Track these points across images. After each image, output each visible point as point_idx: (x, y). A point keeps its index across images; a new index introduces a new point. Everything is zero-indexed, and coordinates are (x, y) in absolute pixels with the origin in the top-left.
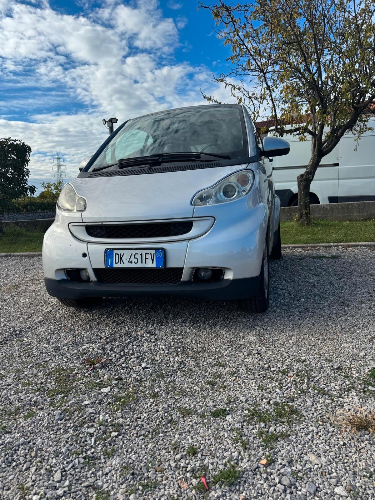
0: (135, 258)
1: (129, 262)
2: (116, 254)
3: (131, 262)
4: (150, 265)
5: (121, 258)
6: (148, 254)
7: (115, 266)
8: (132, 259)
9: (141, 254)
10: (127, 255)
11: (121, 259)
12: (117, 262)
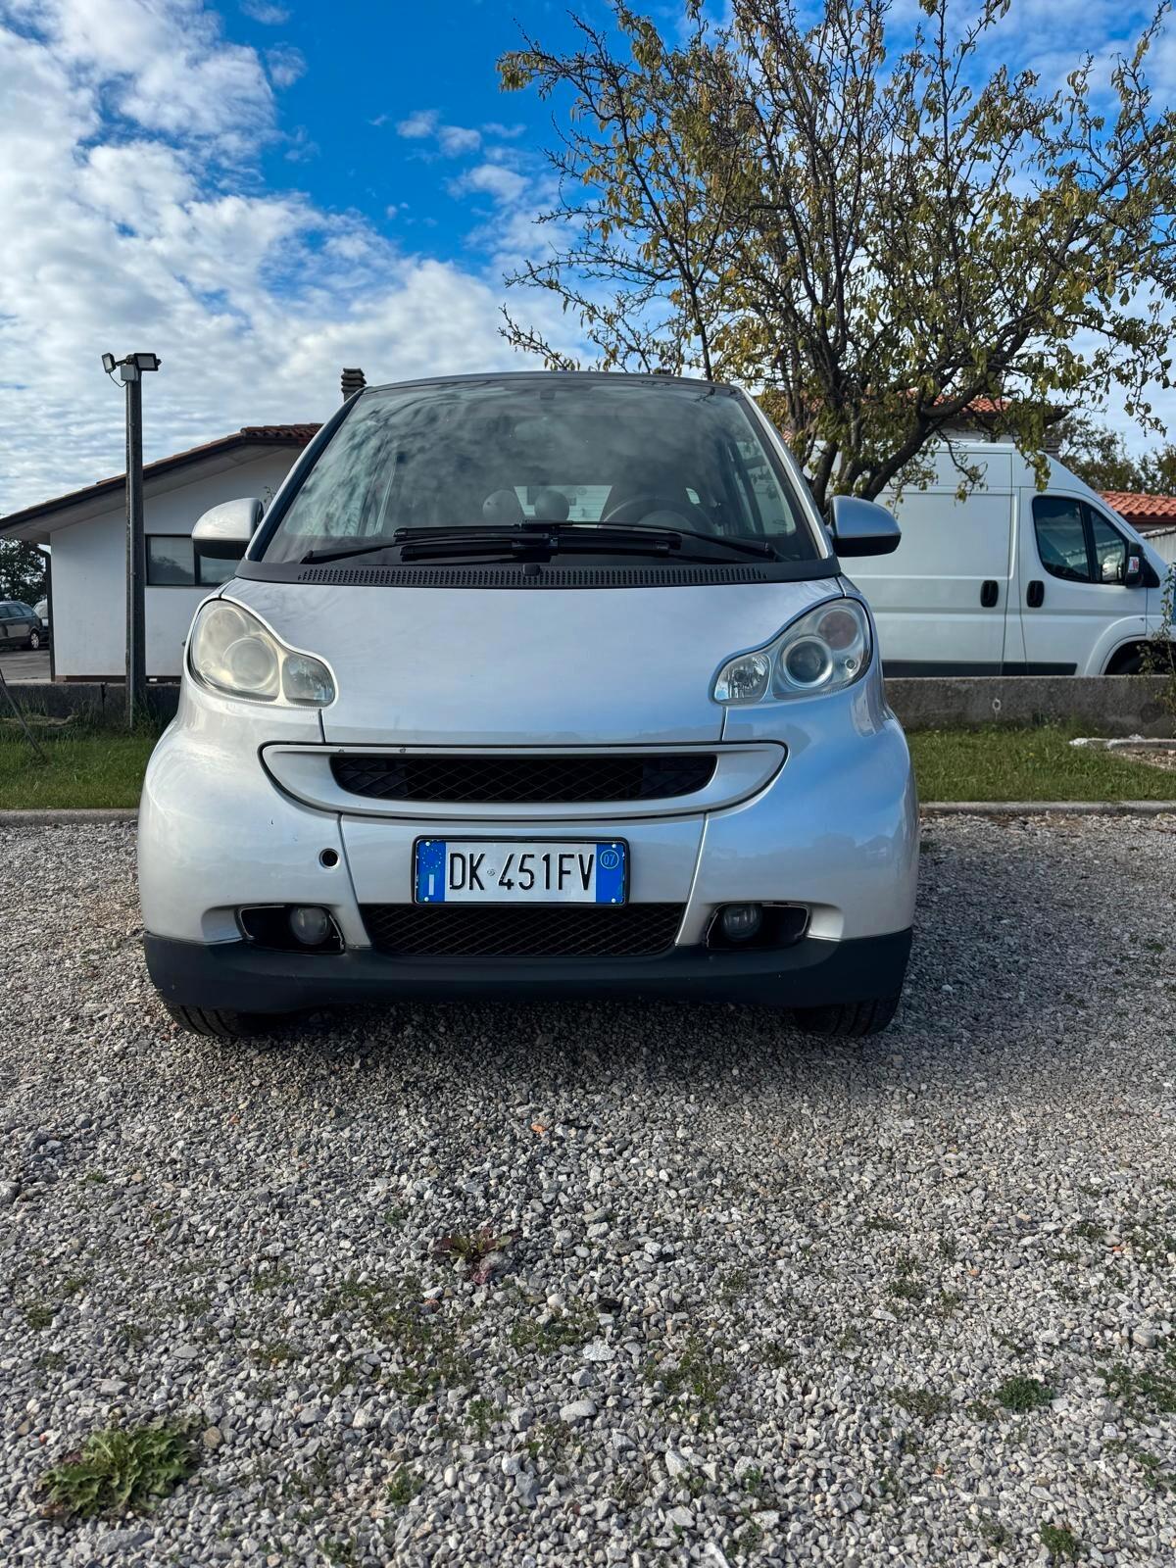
0: (522, 870)
1: (501, 883)
2: (453, 856)
3: (510, 884)
4: (577, 893)
5: (473, 870)
6: (572, 856)
7: (451, 896)
8: (514, 875)
9: (547, 858)
10: (493, 858)
11: (473, 874)
12: (458, 881)
